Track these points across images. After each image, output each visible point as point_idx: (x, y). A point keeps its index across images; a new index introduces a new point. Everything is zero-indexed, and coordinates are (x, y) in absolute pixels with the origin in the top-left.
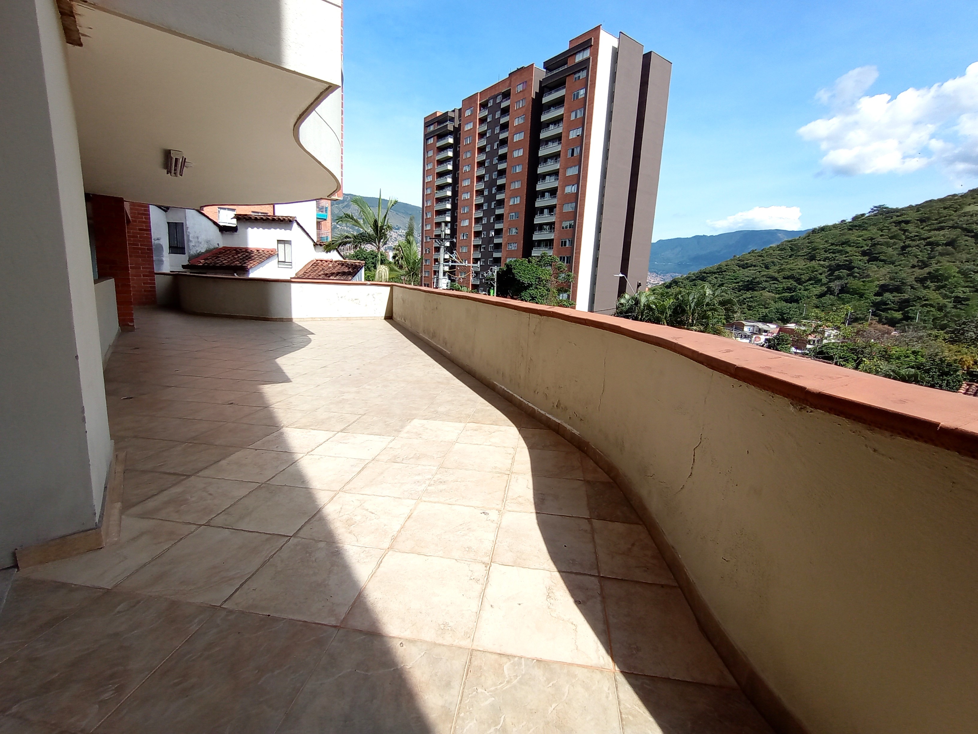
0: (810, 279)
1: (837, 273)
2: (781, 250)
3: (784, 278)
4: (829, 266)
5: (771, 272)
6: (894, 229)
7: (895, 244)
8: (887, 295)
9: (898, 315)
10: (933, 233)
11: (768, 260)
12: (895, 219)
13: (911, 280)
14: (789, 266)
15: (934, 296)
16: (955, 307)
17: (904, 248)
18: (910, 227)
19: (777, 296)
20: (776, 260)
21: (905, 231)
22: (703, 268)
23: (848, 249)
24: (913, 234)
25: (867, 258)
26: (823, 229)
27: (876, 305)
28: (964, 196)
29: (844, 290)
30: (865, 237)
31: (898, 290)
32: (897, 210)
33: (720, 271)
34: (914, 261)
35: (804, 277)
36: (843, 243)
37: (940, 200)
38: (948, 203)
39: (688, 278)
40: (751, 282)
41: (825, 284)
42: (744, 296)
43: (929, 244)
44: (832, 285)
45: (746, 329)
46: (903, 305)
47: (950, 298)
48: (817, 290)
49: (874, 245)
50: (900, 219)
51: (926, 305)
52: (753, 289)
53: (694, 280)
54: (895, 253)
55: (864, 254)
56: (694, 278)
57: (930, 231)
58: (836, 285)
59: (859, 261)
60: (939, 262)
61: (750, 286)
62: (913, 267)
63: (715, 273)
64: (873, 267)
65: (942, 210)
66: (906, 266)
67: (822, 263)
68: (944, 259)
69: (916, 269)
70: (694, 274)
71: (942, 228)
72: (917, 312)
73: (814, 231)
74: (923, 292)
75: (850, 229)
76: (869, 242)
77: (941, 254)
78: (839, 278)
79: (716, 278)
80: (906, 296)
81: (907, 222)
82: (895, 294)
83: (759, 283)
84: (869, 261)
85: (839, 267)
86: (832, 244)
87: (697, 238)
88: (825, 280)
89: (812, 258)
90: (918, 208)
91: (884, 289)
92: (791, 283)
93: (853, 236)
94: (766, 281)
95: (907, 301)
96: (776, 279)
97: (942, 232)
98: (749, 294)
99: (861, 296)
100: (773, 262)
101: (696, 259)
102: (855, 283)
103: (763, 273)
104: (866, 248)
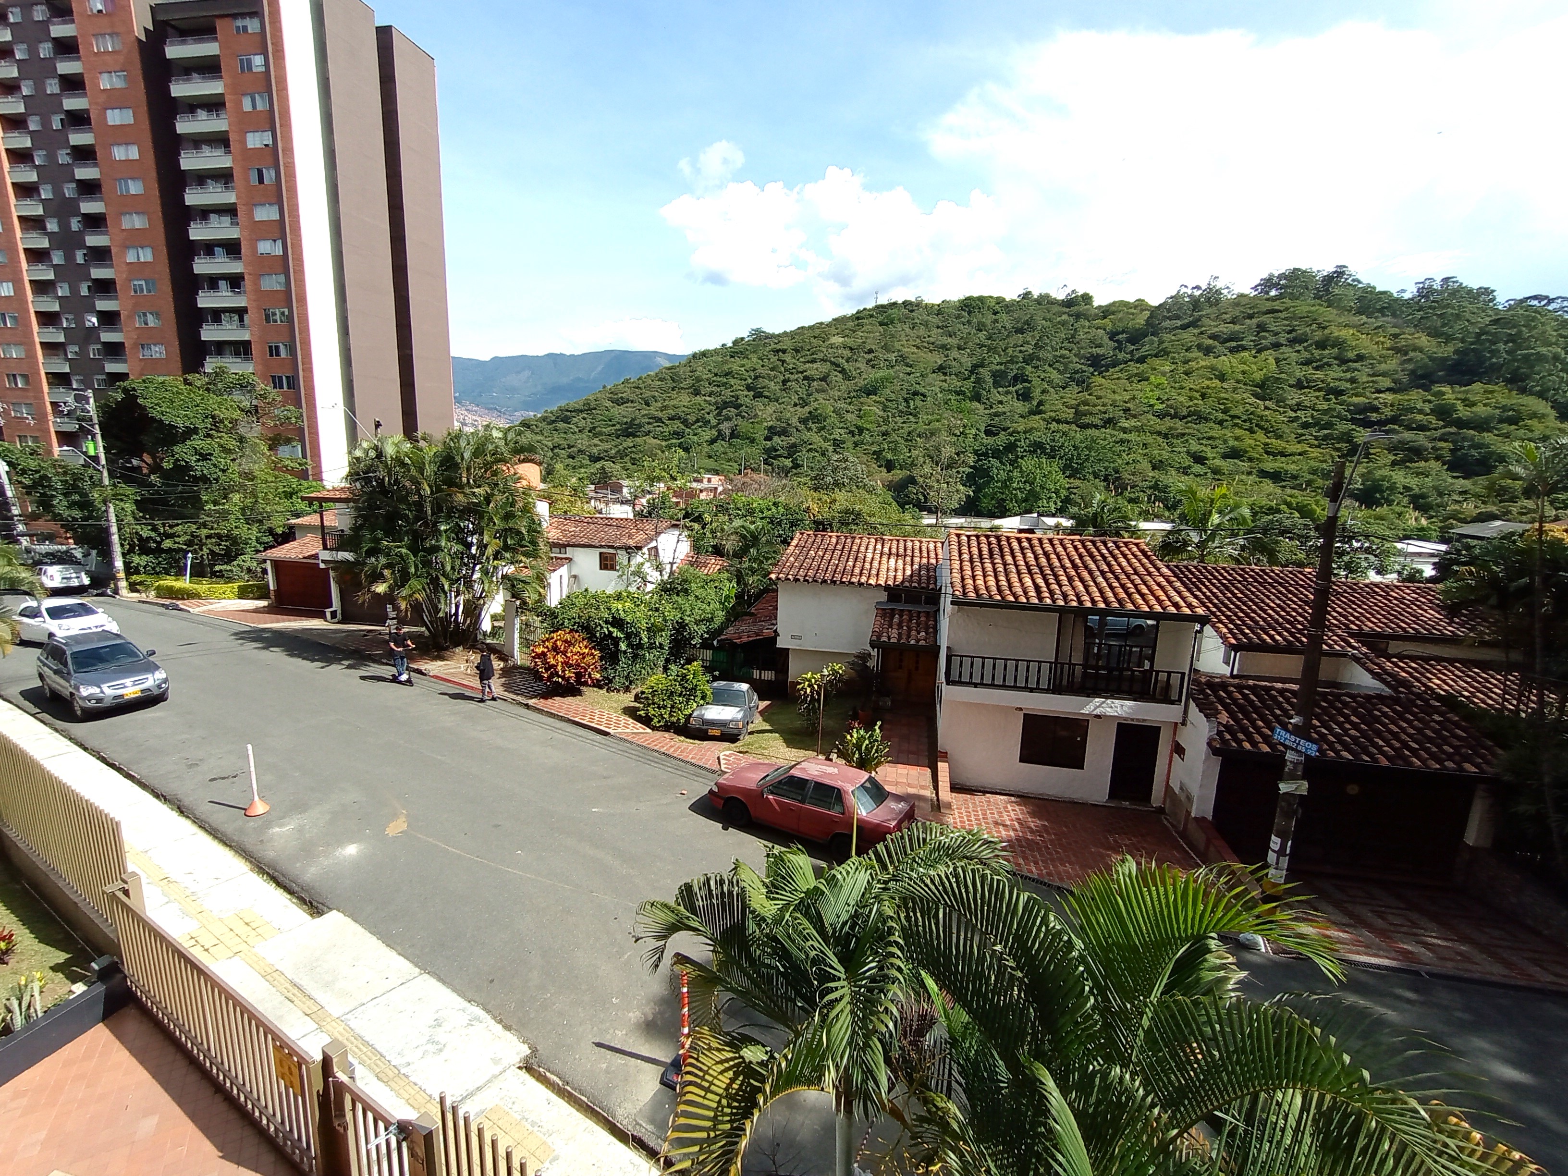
0: (698, 421)
1: (725, 412)
2: (661, 380)
3: (670, 419)
4: (716, 403)
5: (653, 410)
6: (774, 359)
7: (775, 377)
8: (776, 438)
9: (788, 463)
10: (807, 365)
11: (648, 394)
12: (773, 346)
13: (794, 421)
14: (672, 403)
15: (817, 439)
16: (835, 451)
17: (784, 382)
18: (787, 357)
19: (664, 443)
20: (656, 394)
21: (783, 362)
22: (563, 403)
23: (732, 381)
24: (791, 366)
25: (752, 393)
26: (704, 354)
27: (767, 451)
28: (829, 325)
29: (733, 435)
30: (747, 367)
31: (784, 432)
32: (772, 336)
33: (588, 409)
34: (795, 398)
35: (691, 418)
36: (726, 375)
37: (810, 328)
38: (817, 332)
39: (544, 419)
40: (631, 424)
41: (715, 427)
42: (625, 445)
43: (806, 378)
44: (721, 427)
45: (625, 492)
46: (792, 450)
47: (829, 440)
48: (708, 434)
49: (756, 378)
50: (778, 347)
51: (810, 450)
52: (635, 436)
53: (554, 422)
54: (777, 388)
55: (749, 388)
56: (553, 418)
57: (804, 363)
58: (726, 427)
59: (745, 397)
60: (816, 400)
61: (630, 430)
62: (795, 405)
63: (581, 411)
64: (759, 404)
65: (812, 340)
66: (789, 404)
67: (708, 398)
68: (819, 396)
69: (798, 408)
70: (551, 412)
71: (813, 361)
72: (803, 456)
73: (694, 356)
74: (807, 435)
75: (732, 357)
76: (752, 374)
77: (818, 391)
78: (728, 419)
79: (584, 419)
80: (793, 440)
81: (784, 352)
82: (783, 437)
83: (640, 426)
84: (754, 397)
85: (726, 405)
86: (716, 375)
87: (552, 357)
88: (714, 422)
89: (697, 393)
90: (792, 335)
91: (772, 432)
92: (677, 426)
93: (735, 365)
94: (649, 423)
95: (794, 445)
96: (660, 420)
97: (815, 366)
98: (629, 442)
99: (753, 441)
100: (653, 397)
101: (556, 390)
102: (743, 426)
103: (644, 412)
104: (750, 381)
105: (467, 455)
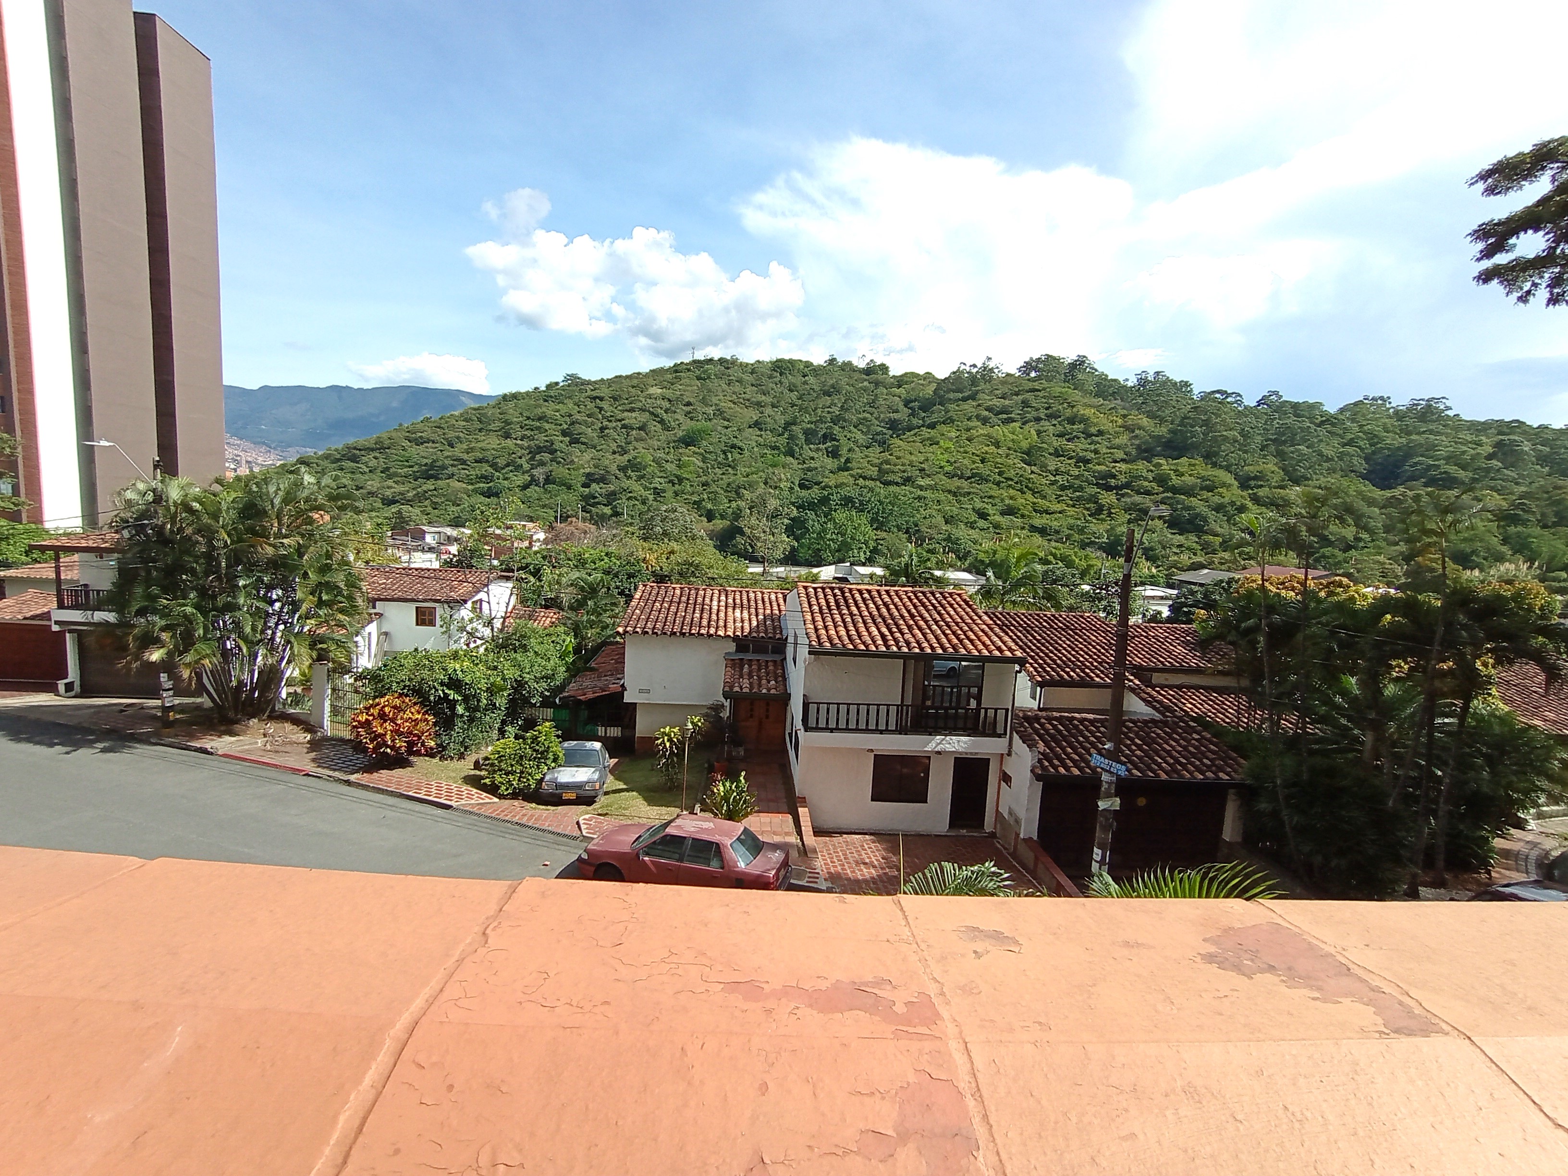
0: (508, 465)
1: (538, 457)
2: (466, 420)
3: (476, 462)
4: (529, 447)
5: (458, 451)
6: (591, 405)
7: (593, 424)
8: (594, 486)
9: (607, 510)
10: (626, 414)
11: (451, 434)
12: (589, 393)
13: (613, 468)
14: (479, 445)
15: (637, 488)
16: (655, 500)
17: (602, 429)
18: (605, 405)
19: (470, 487)
20: (461, 435)
21: (601, 409)
22: (351, 441)
23: (547, 426)
24: (608, 414)
25: (568, 438)
26: (515, 396)
27: (585, 498)
28: (646, 375)
29: (548, 480)
30: (562, 412)
31: (603, 480)
32: (589, 383)
33: (380, 447)
34: (614, 446)
35: (501, 462)
36: (540, 419)
37: (627, 377)
38: (635, 382)
39: (326, 457)
40: (432, 466)
41: (527, 472)
42: (424, 488)
43: (624, 426)
44: (534, 472)
45: (429, 539)
46: (611, 497)
47: (649, 489)
48: (520, 479)
49: (573, 423)
50: (595, 394)
51: (629, 499)
52: (437, 478)
53: (338, 460)
54: (595, 435)
55: (564, 433)
56: (338, 456)
57: (623, 411)
58: (539, 473)
59: (561, 443)
60: (635, 448)
61: (431, 472)
62: (614, 453)
63: (373, 450)
64: (575, 450)
65: (631, 389)
66: (607, 451)
67: (519, 442)
68: (639, 445)
69: (617, 456)
70: (336, 450)
71: (632, 410)
72: (623, 504)
73: (505, 397)
74: (626, 483)
75: (546, 401)
76: (568, 419)
77: (636, 440)
78: (542, 464)
79: (375, 458)
80: (612, 488)
81: (601, 399)
82: (602, 485)
83: (443, 467)
84: (571, 443)
85: (540, 450)
86: (528, 418)
87: (336, 390)
88: (526, 466)
89: (507, 436)
90: (610, 383)
91: (590, 479)
92: (486, 469)
93: (549, 409)
94: (452, 465)
95: (613, 493)
96: (463, 462)
97: (634, 415)
98: (430, 485)
99: (569, 487)
100: (458, 438)
101: (339, 425)
102: (560, 471)
103: (446, 454)
104: (565, 426)
105: (277, 501)
